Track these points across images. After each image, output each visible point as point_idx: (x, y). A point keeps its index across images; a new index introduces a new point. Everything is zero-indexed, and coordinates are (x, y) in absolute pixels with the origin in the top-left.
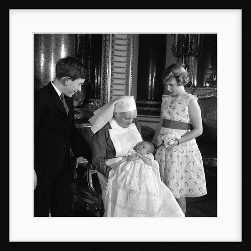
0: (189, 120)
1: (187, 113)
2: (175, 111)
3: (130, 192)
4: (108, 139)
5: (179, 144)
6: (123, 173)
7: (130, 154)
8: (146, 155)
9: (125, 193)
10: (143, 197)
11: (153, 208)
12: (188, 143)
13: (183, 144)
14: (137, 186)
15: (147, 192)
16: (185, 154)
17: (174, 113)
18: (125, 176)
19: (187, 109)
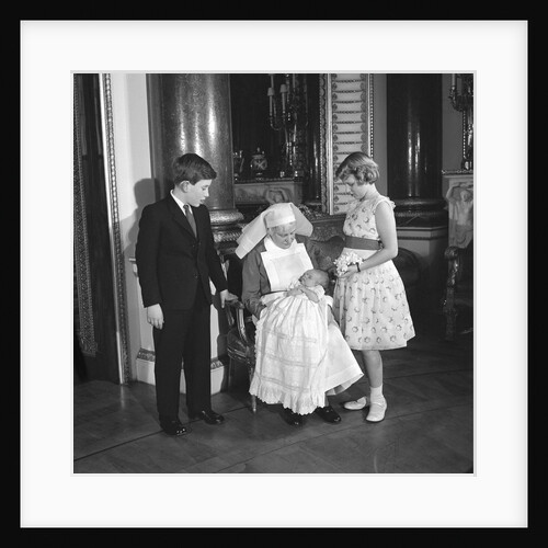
0: (377, 235)
1: (372, 224)
2: (357, 222)
3: (280, 336)
4: (260, 266)
5: (359, 271)
6: (276, 313)
7: (292, 287)
8: (312, 289)
9: (275, 337)
10: (296, 343)
11: (310, 358)
12: (376, 269)
13: (369, 270)
14: (290, 329)
15: (304, 336)
16: (371, 285)
17: (354, 226)
18: (277, 316)
19: (373, 219)
